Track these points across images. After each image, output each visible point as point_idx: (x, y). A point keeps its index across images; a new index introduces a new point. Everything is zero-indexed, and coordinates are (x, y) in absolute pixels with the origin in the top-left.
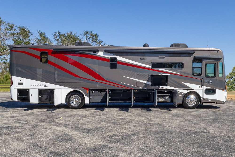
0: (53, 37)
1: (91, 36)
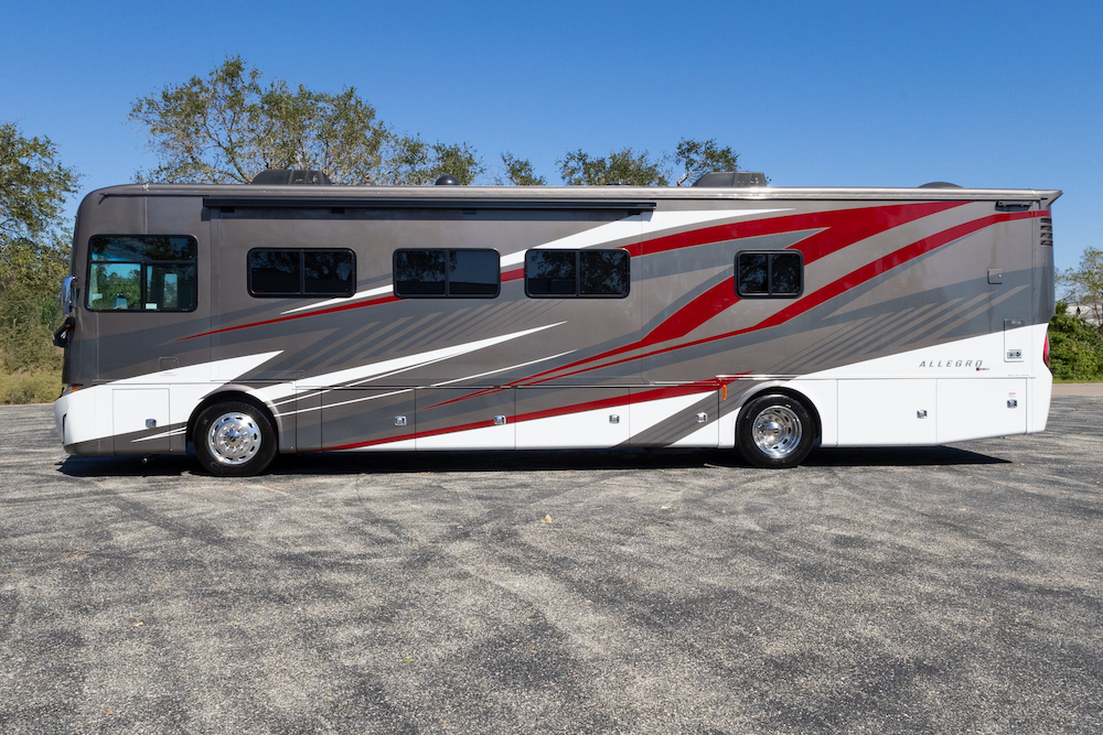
1: (708, 158)
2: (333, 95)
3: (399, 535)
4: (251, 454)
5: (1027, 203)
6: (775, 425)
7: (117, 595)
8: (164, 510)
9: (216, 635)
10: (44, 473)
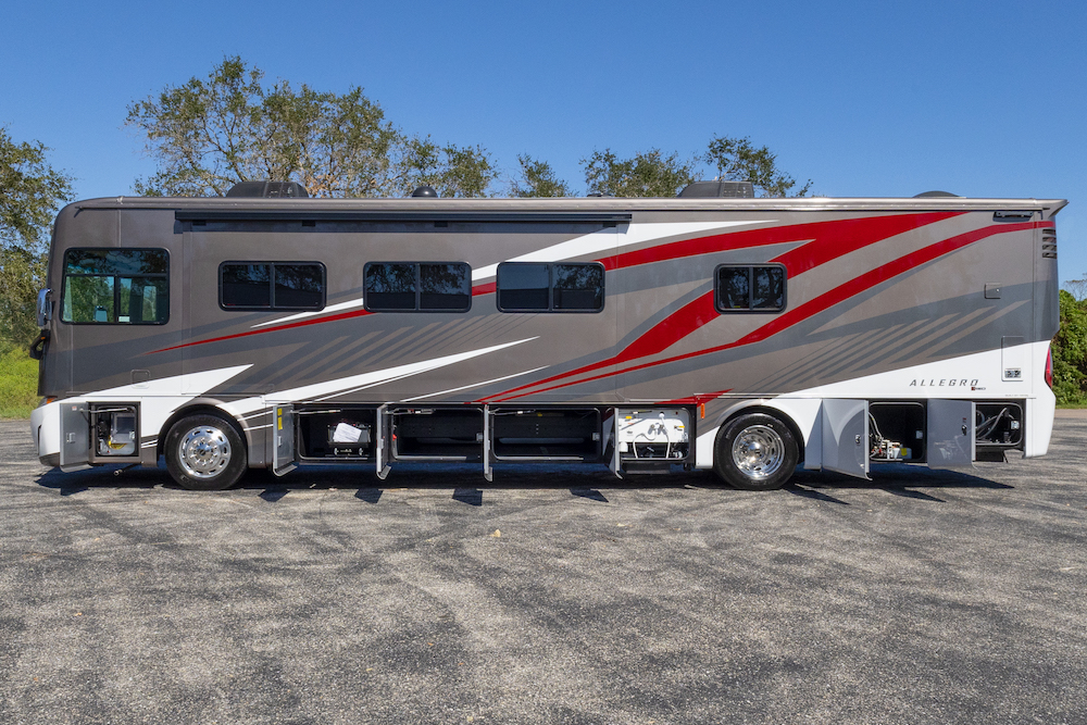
0: (585, 178)
1: (742, 158)
2: (339, 95)
3: (345, 545)
4: (221, 468)
5: (1028, 213)
6: (757, 446)
7: (65, 591)
8: (127, 519)
9: (145, 624)
10: (21, 484)
